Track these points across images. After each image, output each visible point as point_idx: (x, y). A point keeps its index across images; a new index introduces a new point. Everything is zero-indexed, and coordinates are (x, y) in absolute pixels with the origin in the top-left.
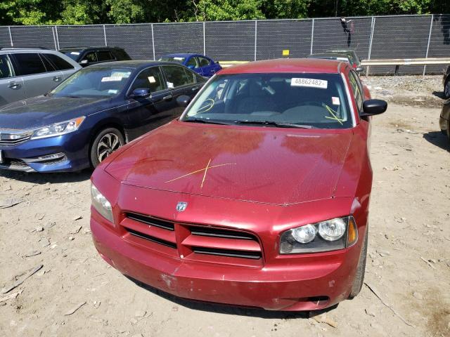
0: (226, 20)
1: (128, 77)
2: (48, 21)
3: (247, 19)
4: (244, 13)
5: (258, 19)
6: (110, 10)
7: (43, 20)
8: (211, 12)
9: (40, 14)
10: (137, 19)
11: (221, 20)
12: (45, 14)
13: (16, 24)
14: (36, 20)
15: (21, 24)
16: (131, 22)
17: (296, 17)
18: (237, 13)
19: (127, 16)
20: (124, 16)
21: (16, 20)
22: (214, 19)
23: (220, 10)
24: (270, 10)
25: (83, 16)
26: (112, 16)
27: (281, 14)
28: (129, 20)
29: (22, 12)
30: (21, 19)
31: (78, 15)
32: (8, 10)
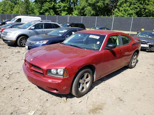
0: (122, 17)
1: (66, 31)
2: (68, 14)
3: (130, 17)
4: (129, 15)
5: (134, 17)
6: (85, 12)
7: (67, 14)
8: (117, 14)
9: (66, 13)
10: (93, 15)
11: (120, 17)
12: (67, 13)
13: (60, 15)
14: (65, 14)
15: (61, 15)
16: (91, 16)
17: (150, 17)
18: (126, 15)
19: (90, 14)
20: (89, 14)
21: (60, 14)
22: (118, 16)
23: (120, 13)
24: (140, 14)
25: (77, 14)
26: (85, 14)
27: (144, 16)
28: (90, 15)
29: (62, 12)
30: (61, 14)
31: (76, 13)
32: (58, 11)
